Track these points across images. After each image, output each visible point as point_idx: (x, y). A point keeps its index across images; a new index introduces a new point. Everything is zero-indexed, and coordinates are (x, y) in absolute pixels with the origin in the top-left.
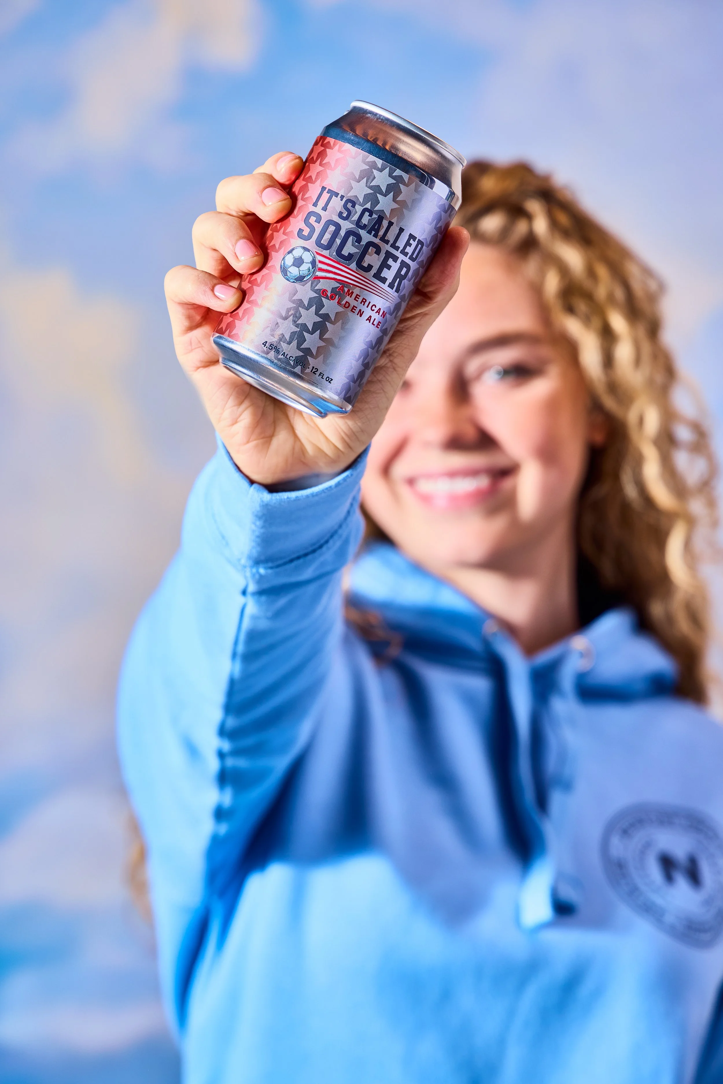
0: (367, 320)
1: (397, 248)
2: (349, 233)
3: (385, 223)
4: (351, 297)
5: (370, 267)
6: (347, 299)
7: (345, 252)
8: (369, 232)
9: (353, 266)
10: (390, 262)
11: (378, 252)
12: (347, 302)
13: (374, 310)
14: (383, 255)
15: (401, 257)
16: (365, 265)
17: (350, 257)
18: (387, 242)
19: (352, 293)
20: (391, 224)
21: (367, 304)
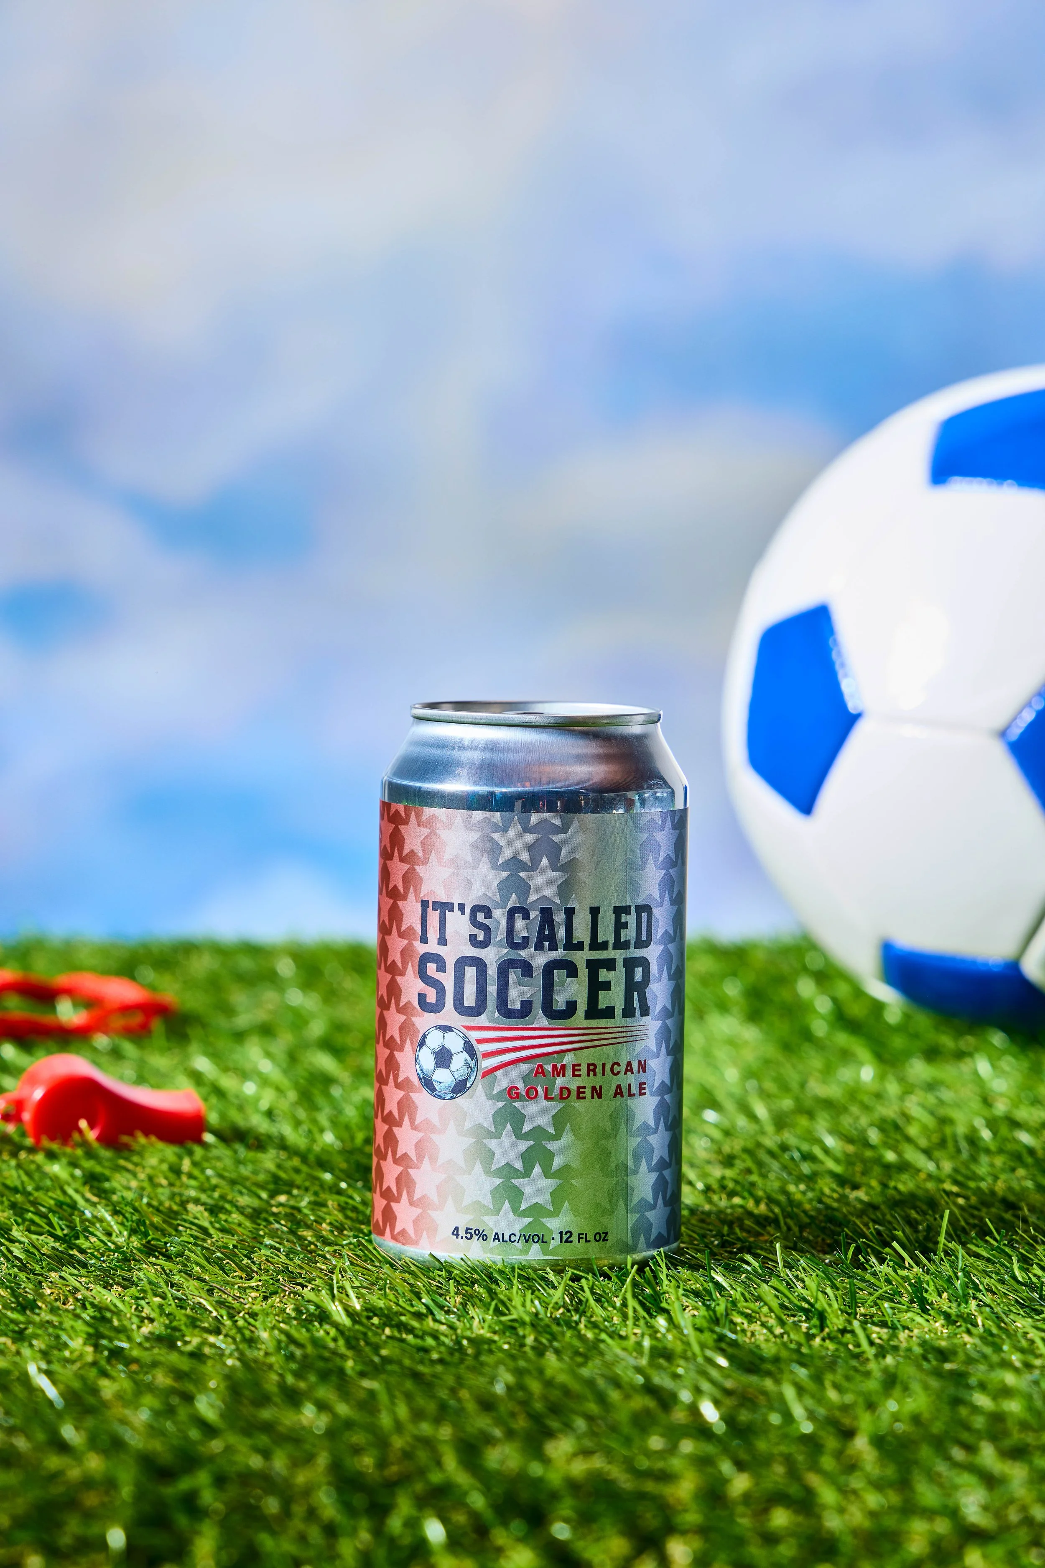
0: (615, 1096)
1: (604, 946)
2: (504, 967)
3: (559, 917)
4: (564, 1075)
5: (572, 1006)
6: (560, 1082)
7: (514, 1003)
8: (539, 947)
9: (540, 1019)
10: (604, 975)
11: (572, 971)
12: (561, 1088)
13: (619, 1072)
14: (583, 973)
15: (619, 955)
16: (560, 1006)
17: (527, 1008)
18: (580, 946)
19: (563, 1066)
20: (570, 912)
21: (599, 1070)
